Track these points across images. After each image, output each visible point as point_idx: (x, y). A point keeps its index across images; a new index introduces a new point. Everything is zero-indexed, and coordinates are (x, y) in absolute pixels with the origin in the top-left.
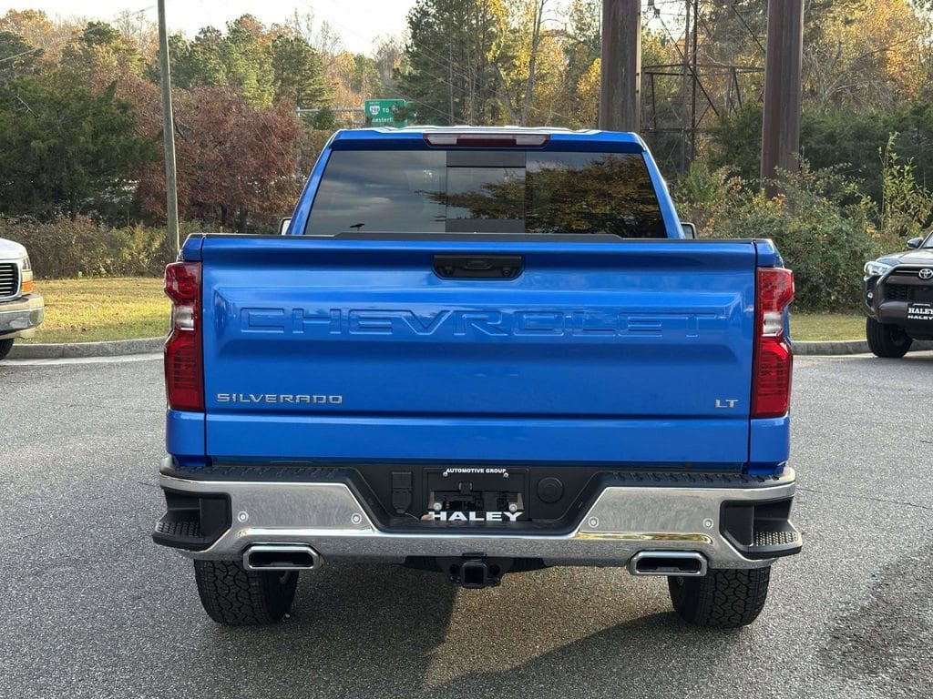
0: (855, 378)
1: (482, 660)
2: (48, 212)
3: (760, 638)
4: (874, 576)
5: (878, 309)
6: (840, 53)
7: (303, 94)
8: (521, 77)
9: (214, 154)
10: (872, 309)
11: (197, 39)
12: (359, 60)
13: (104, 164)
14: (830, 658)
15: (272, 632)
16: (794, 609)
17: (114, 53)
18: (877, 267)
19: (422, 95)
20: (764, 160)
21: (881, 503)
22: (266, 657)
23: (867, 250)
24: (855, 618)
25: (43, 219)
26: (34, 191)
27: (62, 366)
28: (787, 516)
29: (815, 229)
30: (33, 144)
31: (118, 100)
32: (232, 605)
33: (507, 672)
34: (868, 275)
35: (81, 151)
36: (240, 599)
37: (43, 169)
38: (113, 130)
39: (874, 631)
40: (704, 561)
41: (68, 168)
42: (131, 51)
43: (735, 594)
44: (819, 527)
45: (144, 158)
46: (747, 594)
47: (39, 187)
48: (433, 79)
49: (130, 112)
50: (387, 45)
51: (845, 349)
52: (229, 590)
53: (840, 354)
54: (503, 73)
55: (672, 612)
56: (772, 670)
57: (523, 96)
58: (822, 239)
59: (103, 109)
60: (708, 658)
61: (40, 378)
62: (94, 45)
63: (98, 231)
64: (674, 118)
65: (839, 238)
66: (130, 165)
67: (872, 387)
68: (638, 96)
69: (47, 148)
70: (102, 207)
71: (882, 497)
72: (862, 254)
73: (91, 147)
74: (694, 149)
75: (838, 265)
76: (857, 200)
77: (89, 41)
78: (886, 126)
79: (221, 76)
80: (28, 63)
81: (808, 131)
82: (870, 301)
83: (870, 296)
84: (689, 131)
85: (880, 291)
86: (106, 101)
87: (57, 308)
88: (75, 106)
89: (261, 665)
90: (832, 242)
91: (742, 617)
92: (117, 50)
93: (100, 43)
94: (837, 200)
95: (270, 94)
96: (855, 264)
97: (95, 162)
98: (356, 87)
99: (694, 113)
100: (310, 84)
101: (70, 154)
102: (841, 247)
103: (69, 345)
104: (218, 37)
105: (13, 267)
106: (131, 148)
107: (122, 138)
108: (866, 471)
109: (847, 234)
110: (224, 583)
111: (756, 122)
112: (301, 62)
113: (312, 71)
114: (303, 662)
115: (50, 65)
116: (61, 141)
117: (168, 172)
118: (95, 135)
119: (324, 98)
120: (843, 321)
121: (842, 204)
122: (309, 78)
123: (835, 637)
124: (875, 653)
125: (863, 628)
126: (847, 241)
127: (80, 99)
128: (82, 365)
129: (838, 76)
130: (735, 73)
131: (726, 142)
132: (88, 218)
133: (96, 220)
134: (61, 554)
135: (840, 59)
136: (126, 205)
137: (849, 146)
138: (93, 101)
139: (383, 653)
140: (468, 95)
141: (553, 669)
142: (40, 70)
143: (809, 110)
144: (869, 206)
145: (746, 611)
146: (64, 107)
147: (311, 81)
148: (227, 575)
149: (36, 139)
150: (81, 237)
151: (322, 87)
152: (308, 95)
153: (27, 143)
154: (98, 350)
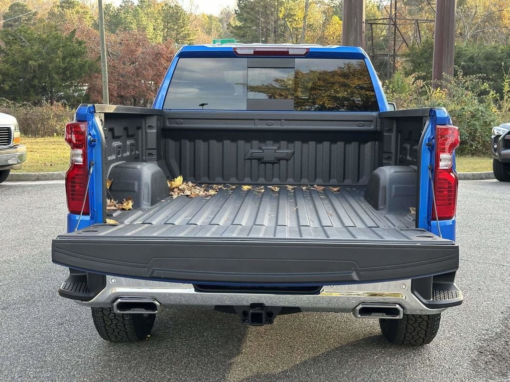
0: (486, 193)
1: (265, 365)
2: (39, 101)
3: (434, 353)
4: (502, 313)
5: (500, 154)
6: (476, 12)
7: (179, 36)
8: (298, 26)
9: (130, 68)
10: (497, 154)
11: (121, 6)
12: (210, 17)
13: (70, 74)
14: (478, 366)
15: (139, 346)
16: (455, 334)
17: (76, 14)
18: (499, 130)
19: (244, 37)
20: (434, 71)
21: (505, 267)
22: (134, 362)
23: (493, 121)
24: (492, 340)
25: (35, 104)
26: (30, 89)
27: (36, 185)
28: (453, 281)
29: (464, 109)
30: (30, 62)
31: (77, 39)
32: (114, 331)
33: (280, 373)
34: (494, 135)
35: (56, 67)
36: (118, 327)
37: (35, 76)
38: (74, 55)
39: (504, 348)
40: (401, 309)
41: (49, 76)
42: (85, 13)
43: (419, 326)
44: (468, 282)
45: (90, 71)
46: (427, 326)
47: (34, 87)
48: (250, 27)
49: (83, 46)
50: (225, 9)
51: (480, 177)
52: (112, 322)
53: (478, 179)
54: (289, 24)
55: (381, 335)
56: (442, 374)
57: (300, 37)
58: (468, 114)
59: (68, 43)
60: (403, 366)
61: (23, 192)
62: (65, 10)
63: (65, 111)
64: (384, 49)
65: (477, 114)
66: (83, 75)
67: (497, 199)
68: (364, 35)
69: (37, 65)
70: (68, 98)
71: (505, 264)
72: (490, 124)
73: (62, 65)
74: (394, 66)
75: (476, 129)
76: (488, 93)
77: (62, 7)
78: (502, 53)
79: (134, 26)
80: (29, 20)
81: (459, 55)
82: (495, 150)
83: (495, 146)
84: (392, 55)
85: (501, 144)
86: (70, 40)
87: (38, 153)
88: (53, 42)
89: (130, 368)
90: (473, 116)
91: (424, 340)
92: (78, 12)
93: (68, 8)
94: (476, 93)
95: (160, 36)
96: (486, 129)
97: (64, 73)
98: (209, 32)
99: (395, 45)
100: (183, 31)
101: (50, 68)
102: (478, 119)
103: (41, 173)
104: (132, 5)
105: (9, 129)
106: (84, 65)
107: (79, 59)
108: (495, 248)
109: (482, 112)
110: (108, 318)
111: (430, 50)
112: (178, 19)
113: (184, 24)
114: (156, 366)
115: (41, 20)
116: (46, 61)
117: (103, 78)
118: (64, 58)
119: (191, 39)
120: (479, 161)
121: (479, 95)
122: (182, 27)
123: (480, 352)
124: (506, 362)
125: (497, 346)
126: (482, 116)
127: (56, 38)
128: (48, 185)
129: (475, 25)
130: (418, 23)
131: (413, 61)
132: (60, 104)
133: (64, 105)
134: (20, 297)
135: (476, 15)
136: (81, 96)
137: (482, 63)
138: (63, 39)
139: (205, 361)
140: (270, 37)
141: (307, 372)
142: (36, 23)
143: (460, 44)
144: (494, 96)
145: (426, 336)
146: (47, 43)
147: (183, 29)
148: (110, 313)
149: (31, 60)
150: (56, 114)
151: (189, 32)
152: (182, 37)
153: (26, 62)
154: (57, 176)
